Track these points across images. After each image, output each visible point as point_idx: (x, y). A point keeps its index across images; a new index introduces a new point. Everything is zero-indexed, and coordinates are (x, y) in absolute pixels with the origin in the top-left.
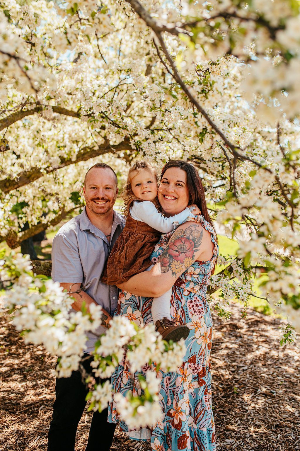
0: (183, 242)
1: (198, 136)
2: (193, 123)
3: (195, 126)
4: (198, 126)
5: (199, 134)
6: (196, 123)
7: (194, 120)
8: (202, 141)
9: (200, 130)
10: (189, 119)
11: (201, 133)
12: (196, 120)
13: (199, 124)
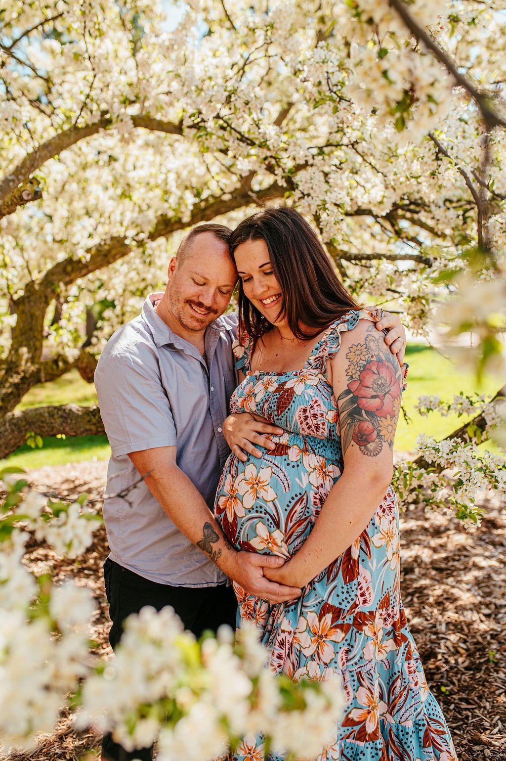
0: (376, 372)
1: (392, 113)
2: (377, 74)
3: (383, 81)
4: (391, 83)
5: (394, 105)
6: (385, 73)
7: (379, 67)
8: (401, 124)
9: (396, 94)
10: (366, 65)
11: (398, 103)
12: (385, 65)
13: (392, 75)
